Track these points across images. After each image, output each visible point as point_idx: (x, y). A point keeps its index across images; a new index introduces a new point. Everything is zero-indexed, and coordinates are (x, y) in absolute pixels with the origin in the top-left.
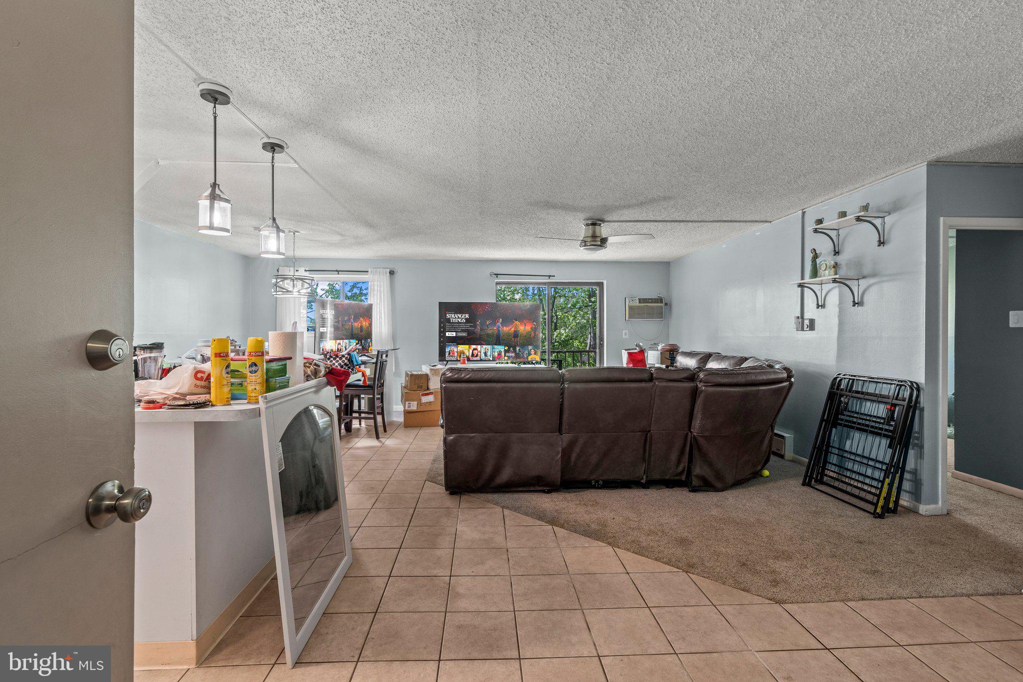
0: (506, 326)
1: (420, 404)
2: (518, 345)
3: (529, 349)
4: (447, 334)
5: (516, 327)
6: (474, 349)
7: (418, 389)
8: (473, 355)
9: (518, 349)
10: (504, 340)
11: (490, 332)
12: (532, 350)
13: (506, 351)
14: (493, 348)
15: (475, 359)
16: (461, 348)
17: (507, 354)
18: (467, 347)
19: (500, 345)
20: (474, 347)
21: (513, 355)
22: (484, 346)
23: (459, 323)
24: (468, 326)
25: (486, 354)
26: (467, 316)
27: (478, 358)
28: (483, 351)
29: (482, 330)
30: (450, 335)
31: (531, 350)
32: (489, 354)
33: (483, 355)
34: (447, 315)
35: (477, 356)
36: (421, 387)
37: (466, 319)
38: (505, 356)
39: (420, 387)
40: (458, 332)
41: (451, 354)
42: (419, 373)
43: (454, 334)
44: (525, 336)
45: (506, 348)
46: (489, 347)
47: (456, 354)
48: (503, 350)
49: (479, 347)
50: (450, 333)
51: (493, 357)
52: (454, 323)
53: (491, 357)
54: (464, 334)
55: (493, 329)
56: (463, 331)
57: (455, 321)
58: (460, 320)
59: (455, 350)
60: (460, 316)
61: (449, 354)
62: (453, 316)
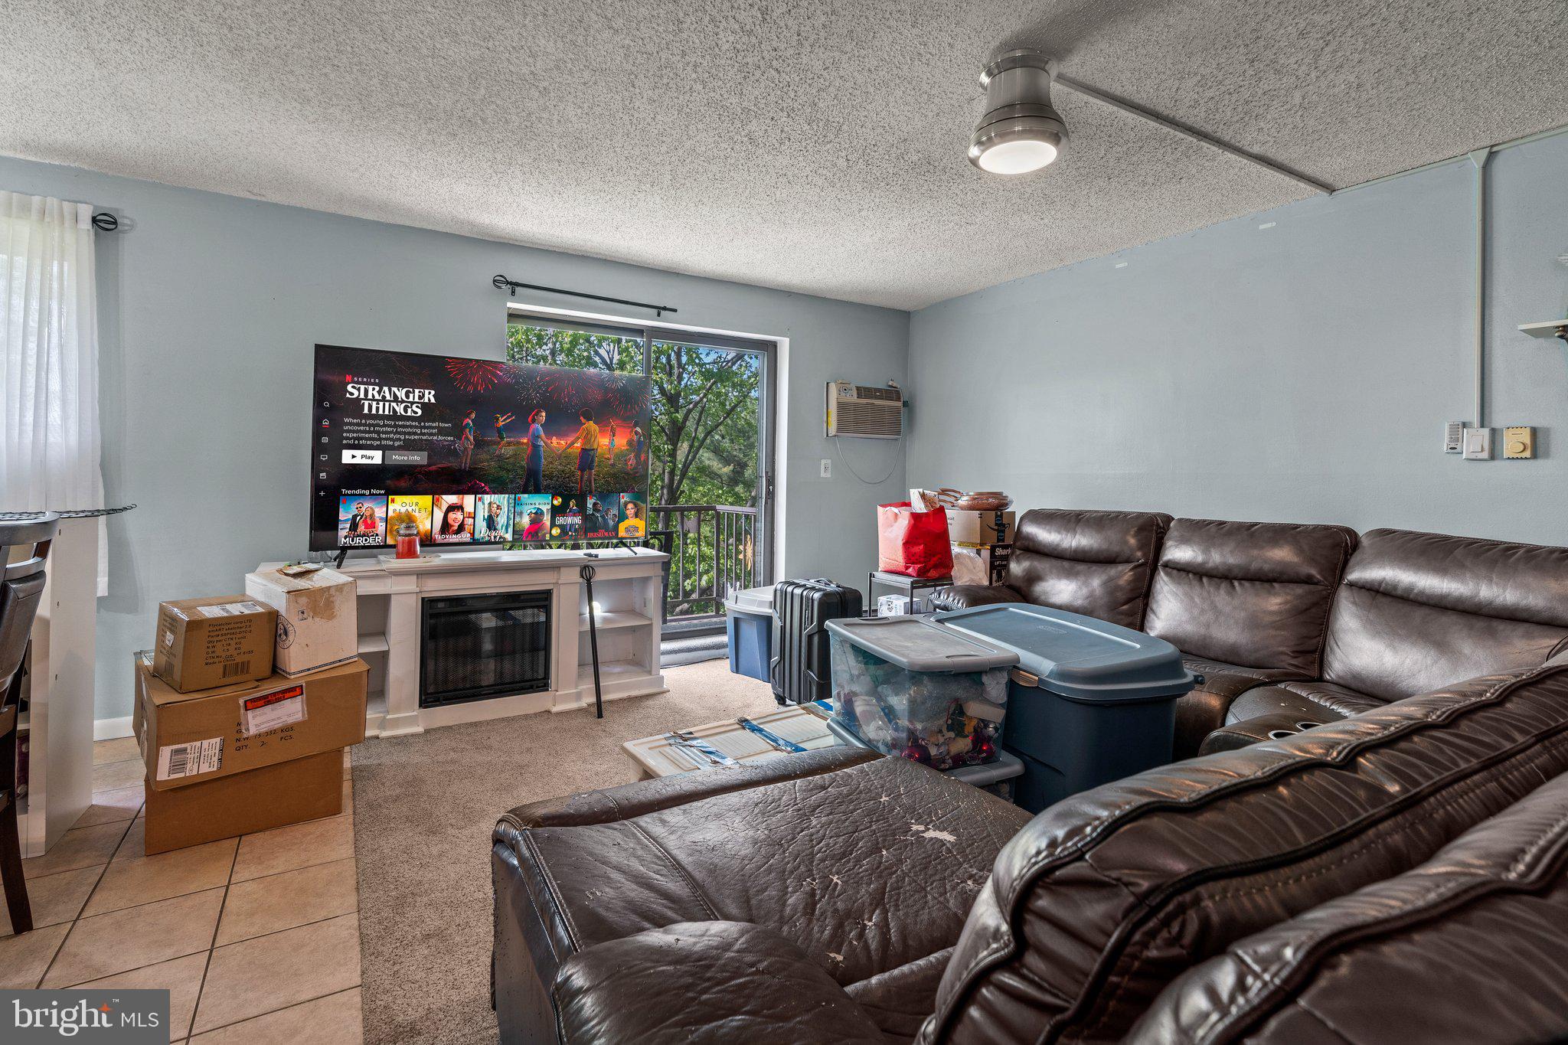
0: (560, 436)
1: (235, 741)
2: (590, 492)
3: (622, 501)
4: (347, 457)
5: (588, 437)
6: (452, 508)
7: (228, 680)
8: (446, 527)
9: (590, 503)
10: (550, 477)
11: (507, 451)
12: (630, 506)
13: (555, 511)
14: (517, 503)
15: (454, 538)
16: (401, 504)
17: (560, 520)
18: (427, 500)
19: (537, 490)
20: (451, 499)
21: (577, 520)
22: (487, 498)
23: (395, 416)
24: (432, 432)
25: (491, 523)
26: (430, 396)
27: (465, 537)
28: (482, 513)
29: (479, 444)
30: (358, 461)
31: (626, 504)
32: (501, 520)
33: (481, 526)
34: (349, 388)
35: (461, 528)
36: (242, 668)
37: (425, 407)
38: (553, 525)
39: (236, 671)
40: (392, 448)
41: (361, 528)
42: (236, 609)
43: (376, 457)
44: (613, 465)
45: (555, 502)
46: (502, 500)
47: (381, 528)
48: (546, 508)
49: (469, 501)
50: (358, 453)
51: (514, 531)
52: (377, 416)
53: (510, 530)
54: (417, 458)
55: (519, 443)
56: (409, 446)
57: (384, 409)
58: (400, 409)
59: (379, 512)
60: (401, 394)
61: (354, 526)
62: (373, 391)
